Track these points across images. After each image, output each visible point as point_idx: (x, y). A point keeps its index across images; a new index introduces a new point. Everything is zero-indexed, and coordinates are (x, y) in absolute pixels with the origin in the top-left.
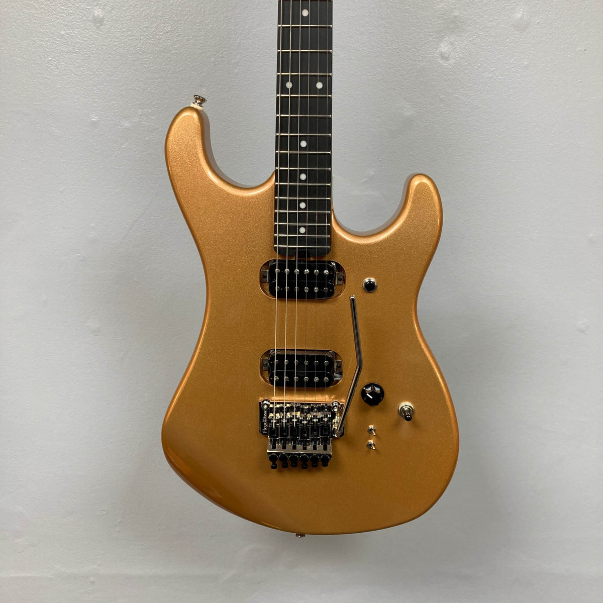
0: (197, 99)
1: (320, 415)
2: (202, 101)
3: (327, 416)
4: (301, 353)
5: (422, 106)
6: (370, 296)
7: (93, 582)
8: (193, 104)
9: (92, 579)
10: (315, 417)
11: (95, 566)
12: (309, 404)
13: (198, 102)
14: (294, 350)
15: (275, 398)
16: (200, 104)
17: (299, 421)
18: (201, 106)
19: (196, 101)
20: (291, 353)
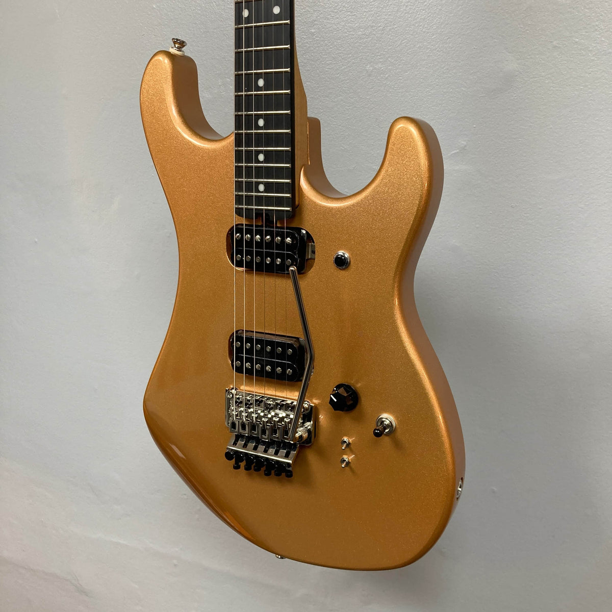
0: (175, 43)
1: (282, 414)
2: (181, 44)
3: (289, 415)
4: (260, 336)
5: (529, 57)
6: (342, 274)
7: (175, 565)
8: (171, 48)
9: (175, 562)
10: (276, 415)
11: (177, 549)
12: (274, 400)
13: (177, 46)
14: (253, 332)
15: (244, 388)
16: (179, 49)
17: (259, 417)
18: (180, 51)
19: (175, 46)
20: (249, 334)
